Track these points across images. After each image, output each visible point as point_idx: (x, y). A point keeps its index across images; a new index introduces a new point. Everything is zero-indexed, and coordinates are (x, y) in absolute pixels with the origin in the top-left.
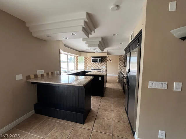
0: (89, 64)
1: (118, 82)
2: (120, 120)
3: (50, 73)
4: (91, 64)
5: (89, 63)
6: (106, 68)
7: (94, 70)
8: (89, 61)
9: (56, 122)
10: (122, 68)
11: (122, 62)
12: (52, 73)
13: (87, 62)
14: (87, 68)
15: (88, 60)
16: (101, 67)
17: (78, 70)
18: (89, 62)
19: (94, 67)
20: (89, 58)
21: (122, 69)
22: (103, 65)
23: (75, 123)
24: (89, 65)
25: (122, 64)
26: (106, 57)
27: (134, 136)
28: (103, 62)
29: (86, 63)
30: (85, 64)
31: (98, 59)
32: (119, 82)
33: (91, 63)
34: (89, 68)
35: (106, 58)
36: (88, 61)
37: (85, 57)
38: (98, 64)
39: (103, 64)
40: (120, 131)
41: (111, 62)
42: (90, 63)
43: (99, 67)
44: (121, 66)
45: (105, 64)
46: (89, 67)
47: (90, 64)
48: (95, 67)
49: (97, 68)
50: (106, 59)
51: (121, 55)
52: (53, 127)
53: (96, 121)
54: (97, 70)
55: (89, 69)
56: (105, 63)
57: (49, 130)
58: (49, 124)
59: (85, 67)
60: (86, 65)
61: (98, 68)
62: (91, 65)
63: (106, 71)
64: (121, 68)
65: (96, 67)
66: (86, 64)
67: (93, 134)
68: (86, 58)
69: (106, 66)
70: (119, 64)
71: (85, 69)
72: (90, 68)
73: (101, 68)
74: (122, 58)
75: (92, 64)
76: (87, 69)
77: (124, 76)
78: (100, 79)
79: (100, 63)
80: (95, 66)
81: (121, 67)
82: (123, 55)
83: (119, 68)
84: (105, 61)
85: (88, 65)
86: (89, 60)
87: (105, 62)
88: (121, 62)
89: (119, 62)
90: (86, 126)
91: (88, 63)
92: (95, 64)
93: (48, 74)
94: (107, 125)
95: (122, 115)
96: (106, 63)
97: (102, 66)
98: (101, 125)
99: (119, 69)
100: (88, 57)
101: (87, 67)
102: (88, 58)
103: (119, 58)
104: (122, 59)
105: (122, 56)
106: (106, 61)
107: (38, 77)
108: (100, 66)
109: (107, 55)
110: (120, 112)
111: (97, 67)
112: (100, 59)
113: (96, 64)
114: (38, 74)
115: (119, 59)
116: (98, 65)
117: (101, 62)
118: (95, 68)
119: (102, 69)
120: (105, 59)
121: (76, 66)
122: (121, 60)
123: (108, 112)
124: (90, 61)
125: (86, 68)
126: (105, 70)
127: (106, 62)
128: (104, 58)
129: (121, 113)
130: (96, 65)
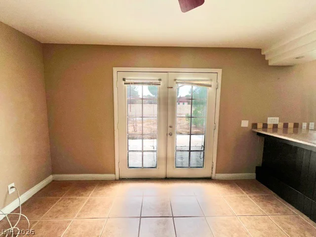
3: (291, 125)
12: (296, 126)
57: (277, 212)
58: (276, 205)
93: (286, 126)
107: (268, 127)
114: (268, 123)
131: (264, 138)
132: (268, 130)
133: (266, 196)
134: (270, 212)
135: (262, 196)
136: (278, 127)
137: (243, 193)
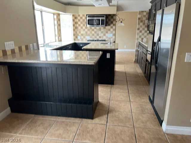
0: (82, 30)
1: (135, 62)
2: (143, 111)
3: (24, 48)
4: (86, 30)
5: (82, 28)
6: (114, 37)
7: (93, 40)
8: (81, 23)
9: (51, 120)
10: (142, 37)
11: (144, 24)
12: (27, 47)
13: (78, 25)
14: (79, 38)
15: (79, 20)
16: (105, 35)
17: (61, 41)
18: (82, 25)
19: (91, 35)
20: (81, 18)
21: (142, 39)
22: (109, 32)
23: (81, 119)
24: (82, 32)
25: (143, 29)
26: (114, 15)
27: (161, 126)
28: (109, 25)
29: (76, 28)
30: (74, 30)
31: (101, 19)
32: (137, 61)
33: (86, 28)
34: (82, 37)
35: (114, 17)
36: (79, 23)
37: (73, 16)
38: (100, 29)
39: (109, 30)
40: (143, 123)
41: (123, 24)
42: (84, 28)
43: (102, 35)
44: (141, 32)
45: (112, 30)
46: (82, 35)
47: (84, 30)
48: (93, 35)
49: (98, 37)
50: (115, 20)
51: (143, 12)
52: (50, 126)
53: (109, 115)
54: (98, 40)
55: (82, 40)
56: (112, 27)
57: (46, 128)
58: (41, 123)
59: (74, 35)
60: (76, 32)
61: (100, 37)
62: (86, 32)
63: (114, 42)
64: (140, 37)
65: (95, 35)
66: (76, 30)
67: (108, 129)
68: (76, 18)
69: (114, 32)
70: (138, 29)
71: (75, 40)
72: (84, 37)
73: (104, 38)
74: (144, 16)
75: (89, 30)
76: (79, 40)
77: (147, 51)
78: (108, 56)
79: (102, 28)
80: (93, 32)
81: (141, 34)
82: (146, 11)
83: (138, 37)
84: (112, 23)
85: (80, 32)
86: (81, 20)
87: (112, 25)
88: (141, 24)
89: (139, 24)
90: (96, 120)
91: (79, 28)
92: (93, 30)
93: (20, 49)
94: (126, 117)
95: (145, 106)
96: (114, 27)
97: (107, 32)
98: (117, 119)
99: (137, 39)
100: (79, 16)
101: (78, 35)
102: (79, 18)
103: (139, 16)
104: (144, 19)
105: (145, 14)
106: (114, 22)
107: (8, 54)
108: (102, 32)
109: (117, 10)
110: (141, 103)
111: (98, 35)
112: (104, 18)
113: (95, 30)
114: (6, 49)
115: (139, 19)
116: (100, 32)
117: (106, 26)
118: (93, 37)
119: (106, 39)
120: (112, 20)
121: (57, 33)
122: (142, 21)
123: (124, 104)
124: (84, 23)
125: (77, 37)
126: (112, 40)
127: (115, 25)
128: (110, 17)
129: (143, 104)
130: (95, 32)
131: (6, 67)
132: (8, 57)
133: (31, 122)
134: (42, 133)
135: (28, 124)
136: (16, 52)
137: (12, 136)
